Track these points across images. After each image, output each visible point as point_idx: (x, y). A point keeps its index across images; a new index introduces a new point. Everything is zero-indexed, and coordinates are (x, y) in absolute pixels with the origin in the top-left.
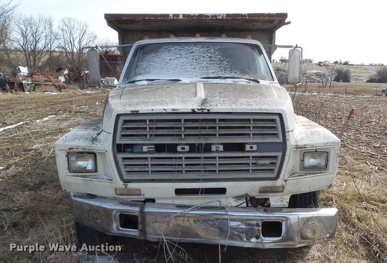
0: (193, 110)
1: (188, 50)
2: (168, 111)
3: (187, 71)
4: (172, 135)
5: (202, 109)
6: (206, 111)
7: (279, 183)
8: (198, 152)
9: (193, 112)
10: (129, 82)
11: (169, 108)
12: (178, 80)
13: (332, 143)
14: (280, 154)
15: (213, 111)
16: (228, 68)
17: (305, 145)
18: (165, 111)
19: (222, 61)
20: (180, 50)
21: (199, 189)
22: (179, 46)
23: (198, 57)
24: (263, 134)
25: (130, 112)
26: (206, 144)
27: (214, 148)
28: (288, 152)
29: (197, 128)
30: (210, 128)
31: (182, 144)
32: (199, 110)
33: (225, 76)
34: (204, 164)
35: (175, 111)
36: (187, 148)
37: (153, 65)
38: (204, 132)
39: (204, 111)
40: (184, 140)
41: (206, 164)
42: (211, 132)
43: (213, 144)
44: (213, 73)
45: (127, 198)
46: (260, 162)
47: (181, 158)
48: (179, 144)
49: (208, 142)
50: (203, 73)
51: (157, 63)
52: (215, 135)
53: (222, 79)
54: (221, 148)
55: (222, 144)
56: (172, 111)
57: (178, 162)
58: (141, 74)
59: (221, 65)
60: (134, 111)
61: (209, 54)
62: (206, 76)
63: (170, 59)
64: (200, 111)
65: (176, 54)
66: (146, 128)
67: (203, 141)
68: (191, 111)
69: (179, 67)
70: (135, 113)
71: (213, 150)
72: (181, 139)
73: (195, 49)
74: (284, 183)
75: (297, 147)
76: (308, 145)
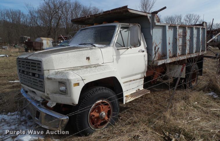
4: (24, 67)
7: (45, 94)
8: (28, 75)
14: (43, 80)
30: (29, 65)
31: (25, 71)
32: (26, 58)
36: (26, 73)
41: (30, 80)
42: (29, 67)
52: (30, 69)
54: (31, 74)
57: (26, 78)
67: (28, 71)
74: (47, 95)
75: (48, 79)
76: (53, 78)
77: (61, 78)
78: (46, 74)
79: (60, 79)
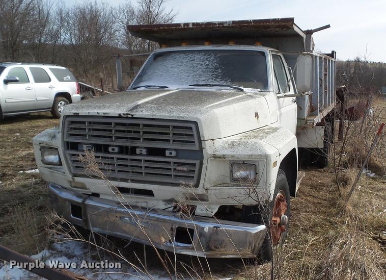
0: (120, 115)
1: (191, 58)
2: (100, 115)
3: (180, 79)
4: (105, 137)
5: (127, 114)
6: (130, 116)
7: (200, 191)
8: (127, 153)
9: (120, 117)
11: (102, 112)
12: (165, 87)
13: (258, 155)
14: (197, 162)
15: (135, 116)
16: (220, 76)
17: (224, 155)
18: (98, 115)
19: (218, 69)
20: (184, 58)
21: (129, 188)
22: (184, 54)
23: (196, 65)
24: (183, 141)
25: (73, 114)
26: (132, 147)
27: (138, 151)
28: (205, 161)
29: (124, 131)
30: (135, 132)
31: (113, 146)
32: (124, 114)
33: (214, 84)
34: (132, 166)
35: (106, 115)
36: (116, 149)
37: (156, 73)
38: (130, 135)
39: (129, 116)
40: (114, 141)
41: (133, 166)
42: (136, 136)
43: (138, 147)
44: (203, 81)
45: (79, 191)
46: (179, 168)
47: (113, 158)
48: (110, 146)
49: (133, 145)
50: (194, 81)
51: (160, 71)
52: (139, 139)
53: (209, 86)
54: (144, 152)
55: (145, 148)
56: (103, 115)
57: (110, 162)
59: (215, 73)
60: (76, 113)
61: (207, 62)
62: (195, 83)
63: (172, 67)
64: (125, 116)
65: (179, 62)
66: (85, 129)
67: (129, 144)
68: (118, 115)
69: (176, 75)
70: (76, 115)
71: (137, 153)
72: (112, 141)
73: (197, 56)
74: (205, 192)
75: (215, 157)
76: (228, 155)
77: (250, 153)
78: (209, 149)
79: (247, 155)
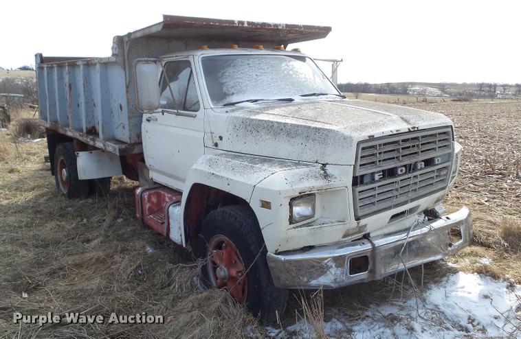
4: (393, 158)
6: (416, 129)
10: (225, 105)
18: (391, 133)
24: (443, 147)
25: (368, 138)
27: (419, 166)
29: (408, 147)
31: (401, 167)
32: (412, 128)
35: (399, 132)
36: (404, 170)
42: (417, 150)
46: (442, 173)
48: (399, 167)
51: (246, 80)
52: (417, 153)
54: (423, 165)
56: (396, 132)
58: (233, 94)
66: (376, 154)
70: (372, 138)
71: (418, 168)
72: (400, 161)
